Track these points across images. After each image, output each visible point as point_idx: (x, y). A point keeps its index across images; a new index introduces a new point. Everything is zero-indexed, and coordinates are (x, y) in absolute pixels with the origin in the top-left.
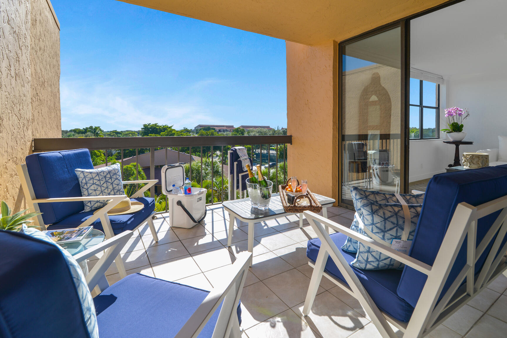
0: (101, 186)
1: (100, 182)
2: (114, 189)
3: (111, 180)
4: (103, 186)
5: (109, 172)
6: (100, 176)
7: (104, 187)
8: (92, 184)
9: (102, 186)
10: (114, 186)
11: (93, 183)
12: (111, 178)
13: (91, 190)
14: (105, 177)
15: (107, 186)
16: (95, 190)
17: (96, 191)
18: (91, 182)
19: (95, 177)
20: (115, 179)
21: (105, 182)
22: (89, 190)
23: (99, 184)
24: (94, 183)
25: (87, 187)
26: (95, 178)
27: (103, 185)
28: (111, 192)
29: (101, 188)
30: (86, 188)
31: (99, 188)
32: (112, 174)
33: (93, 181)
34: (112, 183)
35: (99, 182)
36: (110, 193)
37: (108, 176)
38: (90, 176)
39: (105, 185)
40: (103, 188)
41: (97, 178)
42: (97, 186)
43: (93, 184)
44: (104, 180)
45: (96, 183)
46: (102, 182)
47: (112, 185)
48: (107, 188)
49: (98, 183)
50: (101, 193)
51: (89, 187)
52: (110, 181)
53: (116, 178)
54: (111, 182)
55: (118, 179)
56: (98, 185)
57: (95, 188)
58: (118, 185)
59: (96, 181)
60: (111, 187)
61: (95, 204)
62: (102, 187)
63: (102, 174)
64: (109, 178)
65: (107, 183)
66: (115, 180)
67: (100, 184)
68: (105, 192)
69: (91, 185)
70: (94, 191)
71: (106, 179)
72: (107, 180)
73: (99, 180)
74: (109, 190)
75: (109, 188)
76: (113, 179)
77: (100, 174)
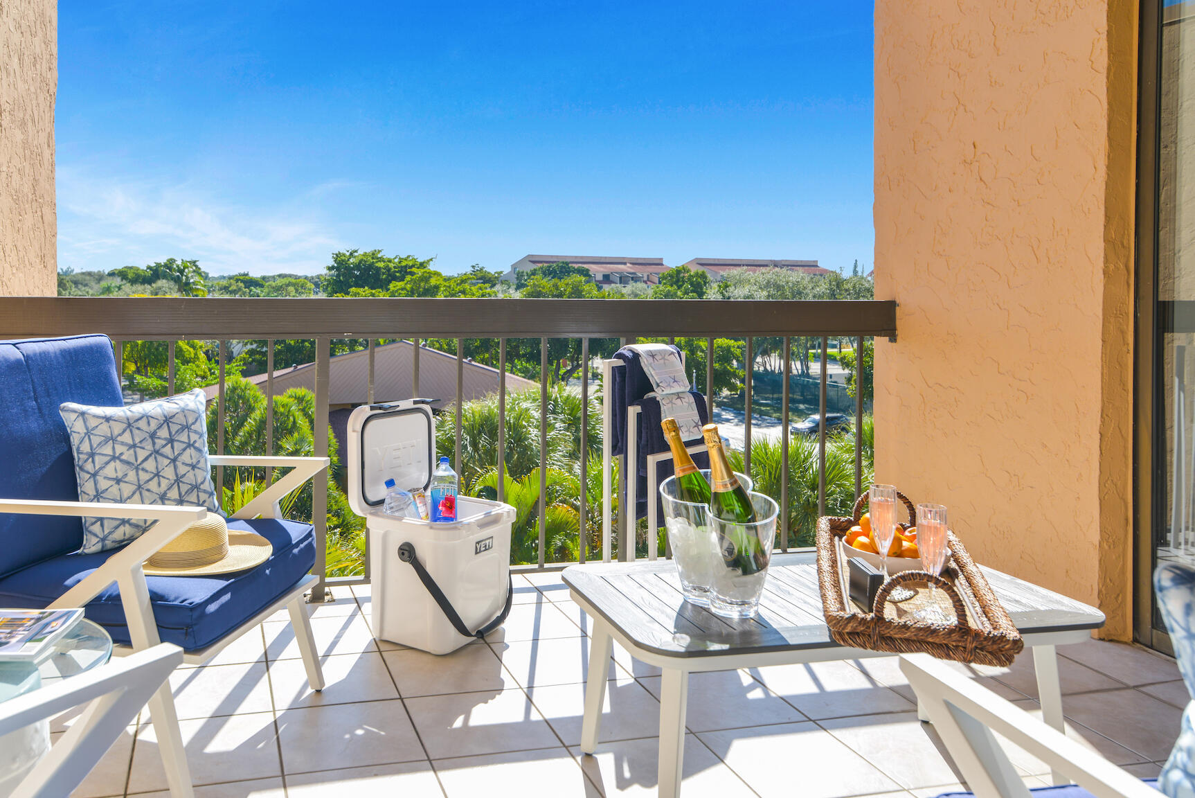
0: (137, 469)
1: (135, 452)
2: (178, 480)
3: (172, 447)
4: (143, 469)
5: (167, 420)
6: (136, 432)
7: (147, 471)
8: (109, 458)
9: (140, 467)
10: (182, 469)
11: (112, 454)
12: (171, 441)
13: (105, 478)
14: (153, 436)
15: (157, 468)
16: (118, 481)
17: (121, 484)
18: (108, 450)
19: (120, 435)
20: (185, 445)
21: (150, 455)
22: (98, 477)
23: (132, 460)
24: (117, 455)
25: (95, 467)
26: (119, 438)
27: (145, 465)
28: (169, 491)
29: (138, 475)
30: (90, 471)
31: (132, 476)
32: (174, 428)
33: (114, 448)
34: (174, 461)
35: (132, 451)
36: (165, 493)
37: (164, 433)
38: (104, 429)
39: (150, 465)
40: (144, 477)
41: (127, 438)
42: (125, 467)
43: (114, 458)
44: (149, 446)
45: (123, 457)
46: (142, 454)
47: (175, 468)
48: (157, 475)
49: (128, 455)
50: (138, 493)
51: (101, 469)
52: (168, 450)
53: (187, 441)
54: (172, 457)
55: (197, 445)
56: (128, 463)
57: (120, 475)
58: (193, 467)
59: (123, 449)
60: (169, 473)
61: (117, 527)
62: (141, 472)
63: (142, 424)
64: (165, 439)
65: (159, 458)
66: (184, 450)
67: (136, 461)
68: (148, 491)
69: (107, 463)
70: (113, 483)
71: (154, 444)
72: (157, 447)
73: (134, 446)
74: (164, 483)
75: (163, 477)
76: (178, 447)
77: (136, 425)
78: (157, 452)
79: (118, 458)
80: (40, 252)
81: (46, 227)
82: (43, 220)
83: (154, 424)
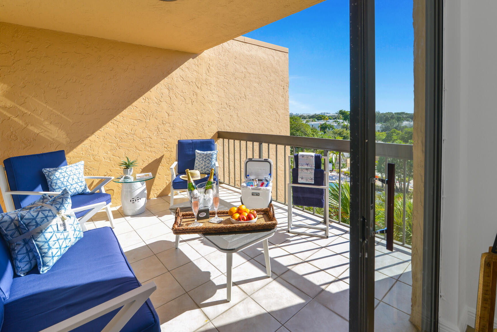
2: (205, 165)
5: (206, 155)
10: (206, 163)
12: (205, 158)
14: (203, 157)
37: (205, 157)
39: (201, 162)
40: (200, 163)
41: (199, 157)
46: (201, 160)
47: (205, 163)
49: (199, 160)
58: (208, 163)
60: (204, 164)
63: (202, 155)
76: (206, 159)
78: (203, 160)
80: (276, 120)
81: (280, 114)
82: (277, 113)
83: (204, 155)
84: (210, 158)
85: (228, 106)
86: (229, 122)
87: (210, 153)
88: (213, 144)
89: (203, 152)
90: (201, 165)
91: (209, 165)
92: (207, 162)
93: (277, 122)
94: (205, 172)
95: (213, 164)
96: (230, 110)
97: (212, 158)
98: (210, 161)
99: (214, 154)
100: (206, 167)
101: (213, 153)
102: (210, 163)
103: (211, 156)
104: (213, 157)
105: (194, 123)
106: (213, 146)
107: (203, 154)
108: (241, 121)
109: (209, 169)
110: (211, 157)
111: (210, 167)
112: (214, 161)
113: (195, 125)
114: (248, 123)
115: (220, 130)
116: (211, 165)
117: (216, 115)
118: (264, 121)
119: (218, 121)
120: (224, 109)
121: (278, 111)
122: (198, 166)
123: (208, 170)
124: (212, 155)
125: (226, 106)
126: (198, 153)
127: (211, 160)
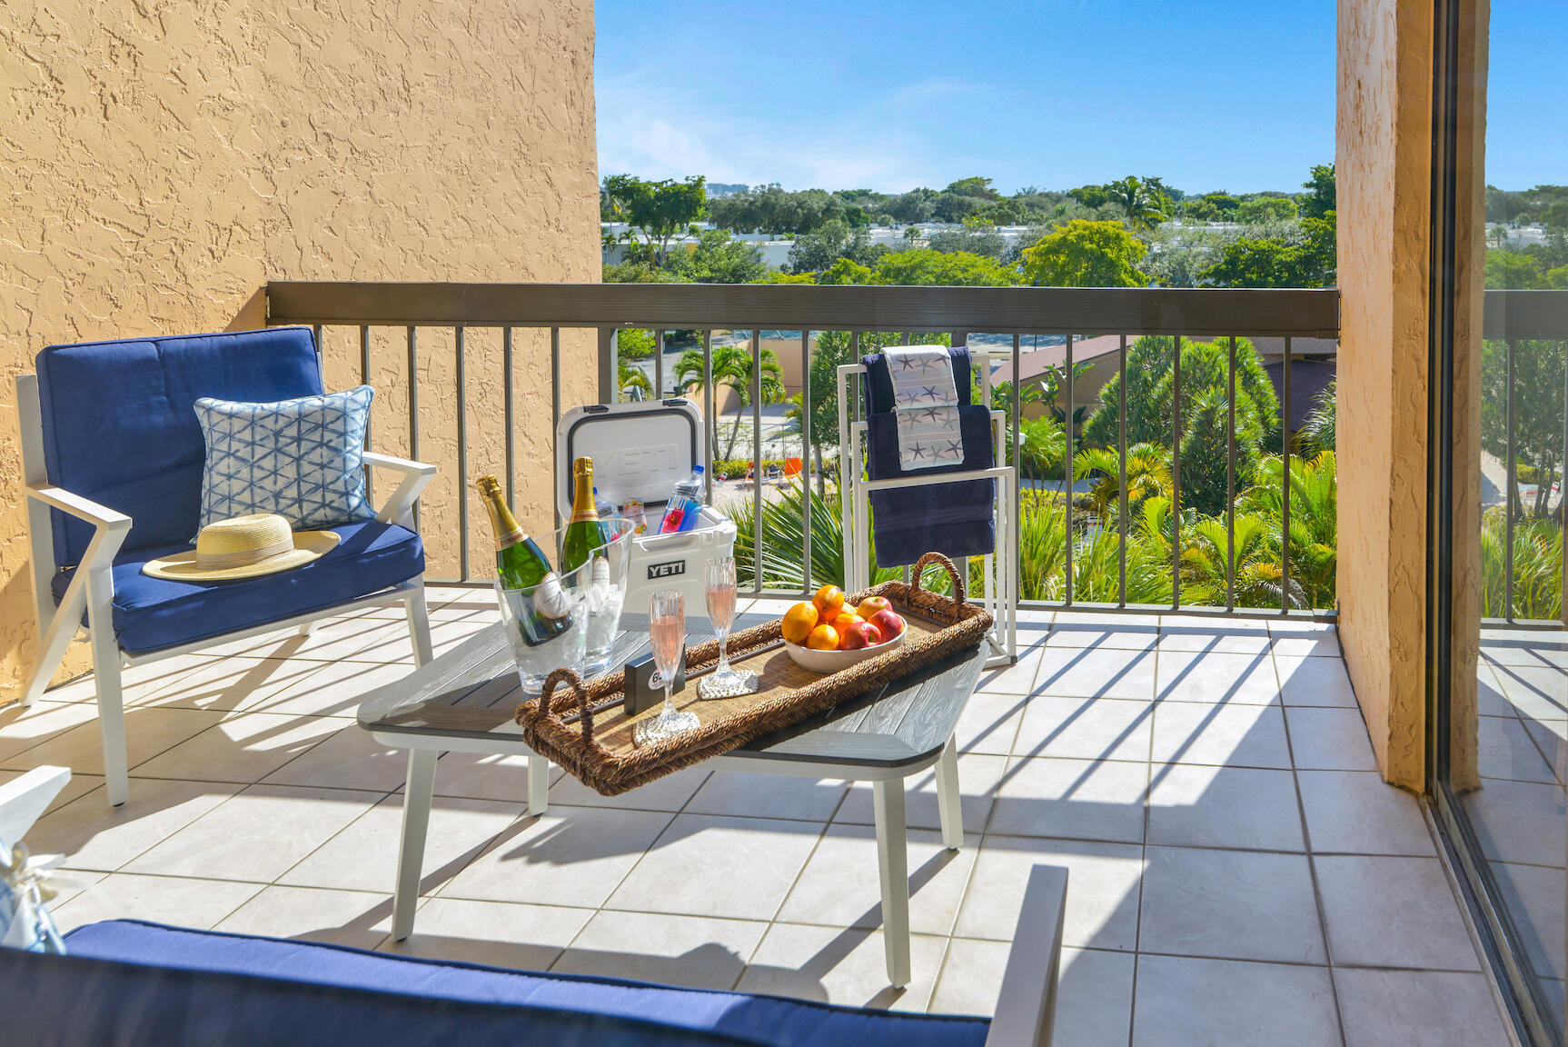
0: (252, 466)
1: (253, 450)
2: (300, 479)
3: (299, 446)
4: (259, 467)
5: (301, 417)
6: (259, 429)
7: (263, 469)
9: (256, 465)
10: (306, 468)
11: (227, 450)
12: (298, 439)
14: (277, 434)
15: (275, 466)
21: (270, 453)
23: (248, 457)
26: (238, 436)
27: (261, 463)
28: (286, 488)
29: (252, 472)
31: (245, 472)
32: (305, 426)
34: (298, 460)
35: (249, 449)
36: (281, 491)
37: (293, 431)
38: (224, 426)
39: (268, 463)
41: (247, 435)
44: (270, 444)
46: (259, 452)
47: (298, 467)
48: (275, 473)
49: (244, 452)
50: (249, 490)
52: (292, 449)
54: (296, 456)
56: (243, 460)
58: (321, 466)
59: (240, 446)
60: (290, 472)
62: (255, 470)
64: (292, 437)
65: (280, 457)
66: (313, 449)
67: (253, 458)
68: (261, 488)
71: (277, 441)
72: (280, 445)
73: (253, 443)
74: (281, 482)
75: (281, 475)
76: (305, 446)
77: (262, 422)
78: (279, 450)
79: (233, 455)
80: (544, 218)
81: (563, 190)
82: (550, 183)
83: (282, 422)
84: (328, 436)
85: (322, 138)
86: (327, 231)
87: (323, 408)
88: (309, 356)
89: (273, 406)
90: (268, 483)
91: (330, 475)
92: (315, 456)
93: (552, 230)
94: (303, 520)
95: (353, 463)
96: (333, 158)
97: (343, 434)
98: (336, 450)
99: (355, 406)
100: (305, 487)
101: (350, 406)
102: (338, 462)
103: (340, 423)
104: (349, 429)
105: (125, 237)
106: (312, 365)
107: (277, 414)
108: (386, 222)
109: (329, 497)
110: (339, 426)
111: (340, 486)
112: (356, 454)
113: (130, 251)
114: (424, 233)
115: (280, 277)
116: (345, 472)
117: (256, 184)
118: (496, 226)
119: (269, 225)
120: (299, 157)
121: (554, 174)
122: (247, 493)
123: (323, 505)
124: (343, 415)
125: (308, 136)
126: (231, 416)
127: (340, 447)
